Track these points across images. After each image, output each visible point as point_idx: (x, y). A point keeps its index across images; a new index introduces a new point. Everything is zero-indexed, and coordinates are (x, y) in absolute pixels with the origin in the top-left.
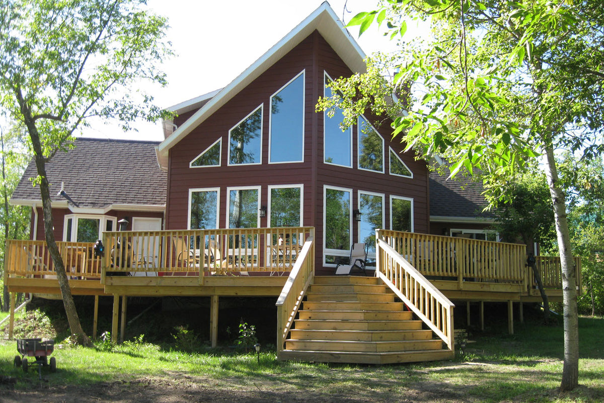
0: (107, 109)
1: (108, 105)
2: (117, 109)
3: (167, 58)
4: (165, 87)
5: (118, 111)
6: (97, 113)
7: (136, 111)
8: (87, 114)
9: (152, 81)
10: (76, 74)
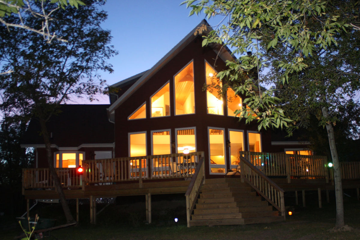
0: (80, 89)
1: (80, 86)
2: (85, 88)
3: (112, 56)
4: (112, 73)
5: (86, 90)
6: (73, 92)
7: (97, 89)
8: (68, 92)
9: (104, 70)
10: (61, 69)
